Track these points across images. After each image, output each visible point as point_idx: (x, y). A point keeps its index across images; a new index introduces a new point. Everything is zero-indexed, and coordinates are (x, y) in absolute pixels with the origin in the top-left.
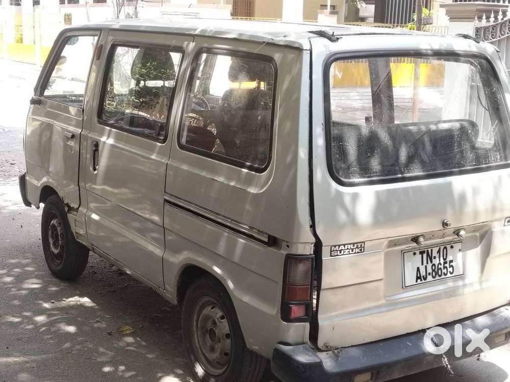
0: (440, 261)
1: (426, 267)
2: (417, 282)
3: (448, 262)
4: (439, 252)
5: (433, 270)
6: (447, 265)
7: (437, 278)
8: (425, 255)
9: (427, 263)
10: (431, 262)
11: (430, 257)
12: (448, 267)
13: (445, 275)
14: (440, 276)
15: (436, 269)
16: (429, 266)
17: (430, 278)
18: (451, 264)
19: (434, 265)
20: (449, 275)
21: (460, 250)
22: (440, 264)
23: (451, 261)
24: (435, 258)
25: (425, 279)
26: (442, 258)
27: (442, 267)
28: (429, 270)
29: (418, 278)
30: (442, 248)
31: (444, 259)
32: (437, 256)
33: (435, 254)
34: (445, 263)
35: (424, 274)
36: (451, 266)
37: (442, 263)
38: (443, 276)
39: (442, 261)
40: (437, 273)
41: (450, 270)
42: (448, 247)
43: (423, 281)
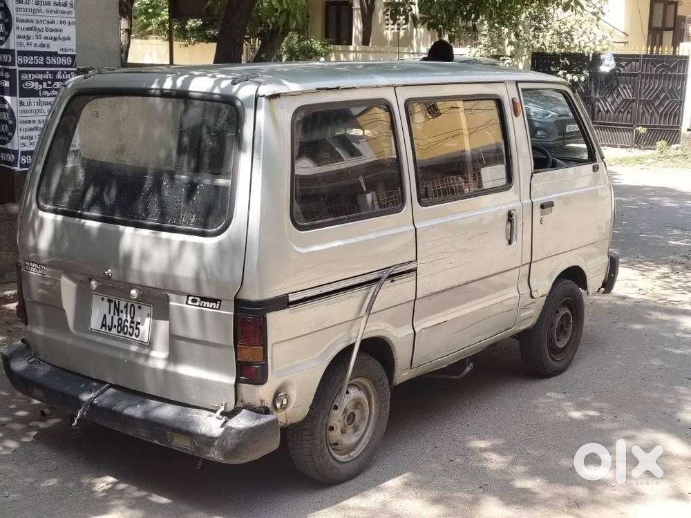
0: (127, 317)
1: (113, 317)
2: (101, 328)
3: (135, 323)
4: (126, 307)
5: (119, 325)
6: (134, 325)
7: (122, 334)
8: (112, 305)
9: (114, 314)
10: (118, 315)
11: (118, 310)
12: (135, 328)
13: (131, 335)
14: (125, 334)
15: (122, 325)
16: (116, 318)
17: (114, 331)
18: (138, 326)
19: (120, 319)
20: (134, 337)
21: (148, 315)
22: (126, 320)
23: (138, 323)
24: (122, 312)
25: (110, 329)
26: (129, 316)
27: (128, 325)
28: (115, 323)
29: (103, 325)
30: (129, 304)
31: (132, 318)
32: (124, 311)
33: (122, 307)
34: (132, 322)
35: (110, 324)
36: (137, 328)
37: (129, 321)
38: (128, 336)
39: (129, 319)
40: (123, 329)
41: (136, 332)
42: (136, 306)
43: (107, 331)
